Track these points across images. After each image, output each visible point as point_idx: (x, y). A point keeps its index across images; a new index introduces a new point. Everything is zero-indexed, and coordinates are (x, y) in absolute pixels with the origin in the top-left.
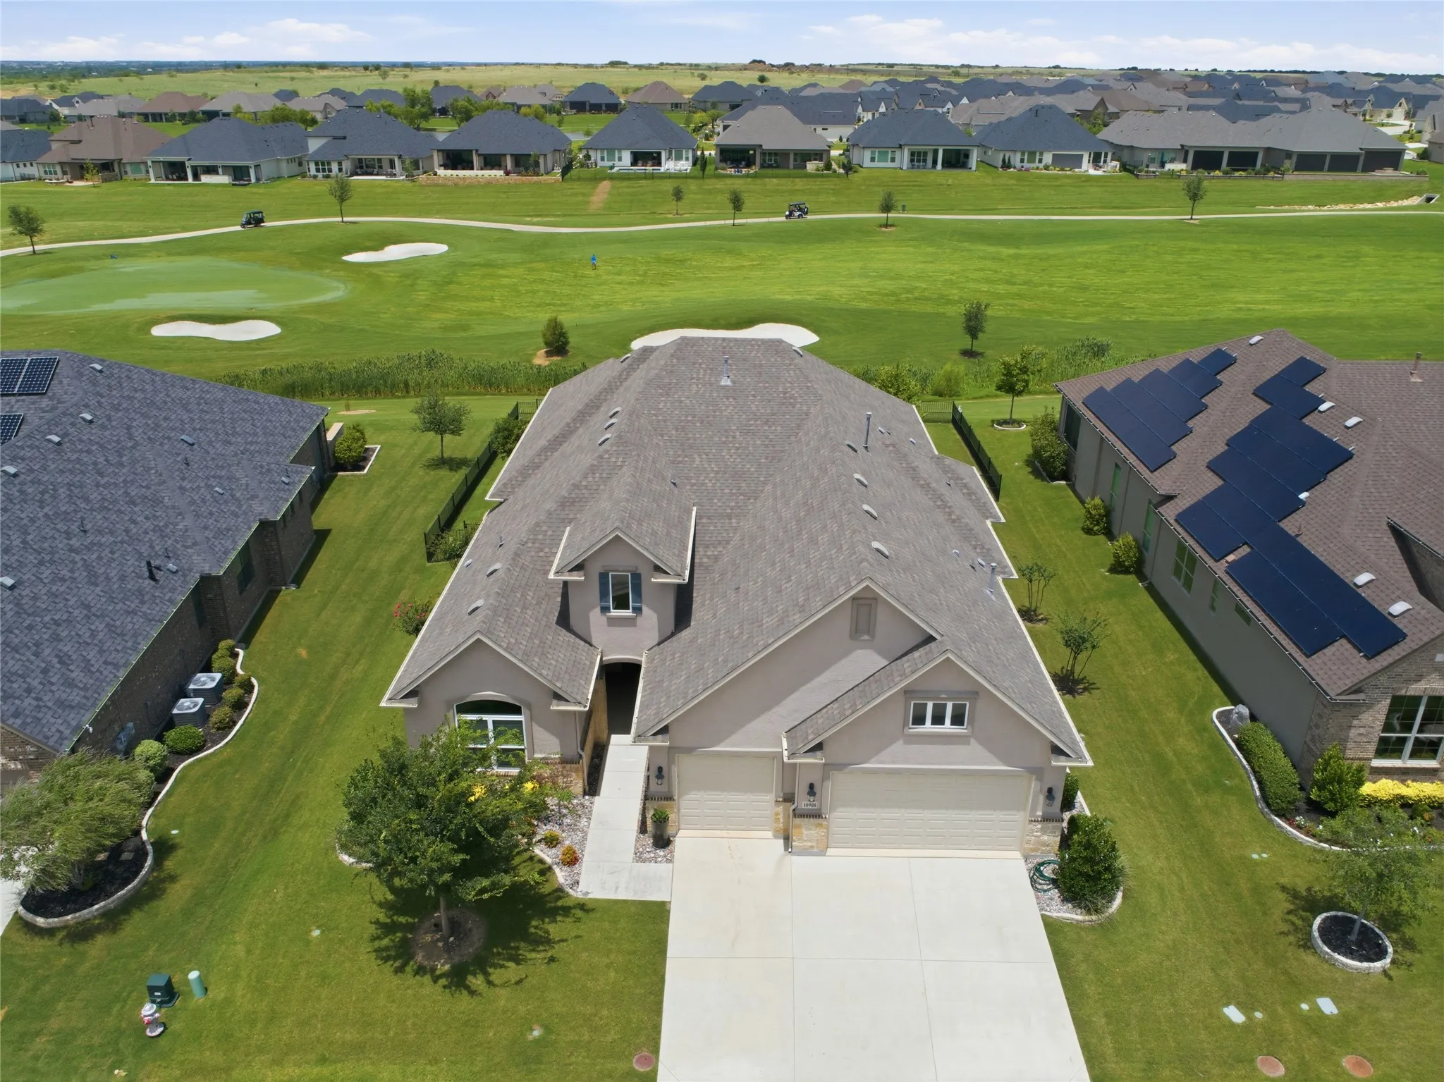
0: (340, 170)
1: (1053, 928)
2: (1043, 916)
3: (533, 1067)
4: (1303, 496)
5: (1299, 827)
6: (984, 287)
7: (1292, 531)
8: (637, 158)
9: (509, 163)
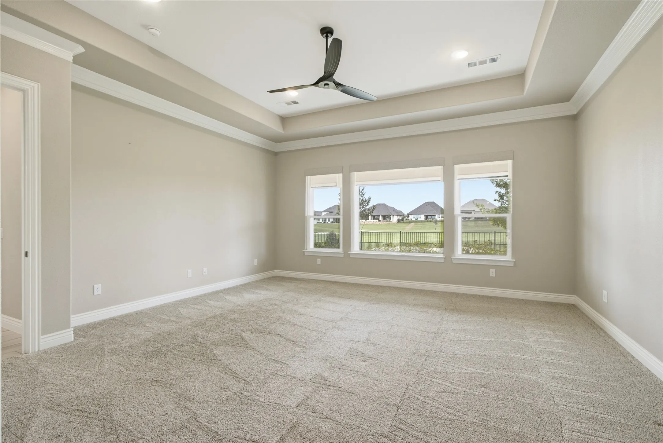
0: (329, 221)
8: (427, 217)
9: (381, 218)
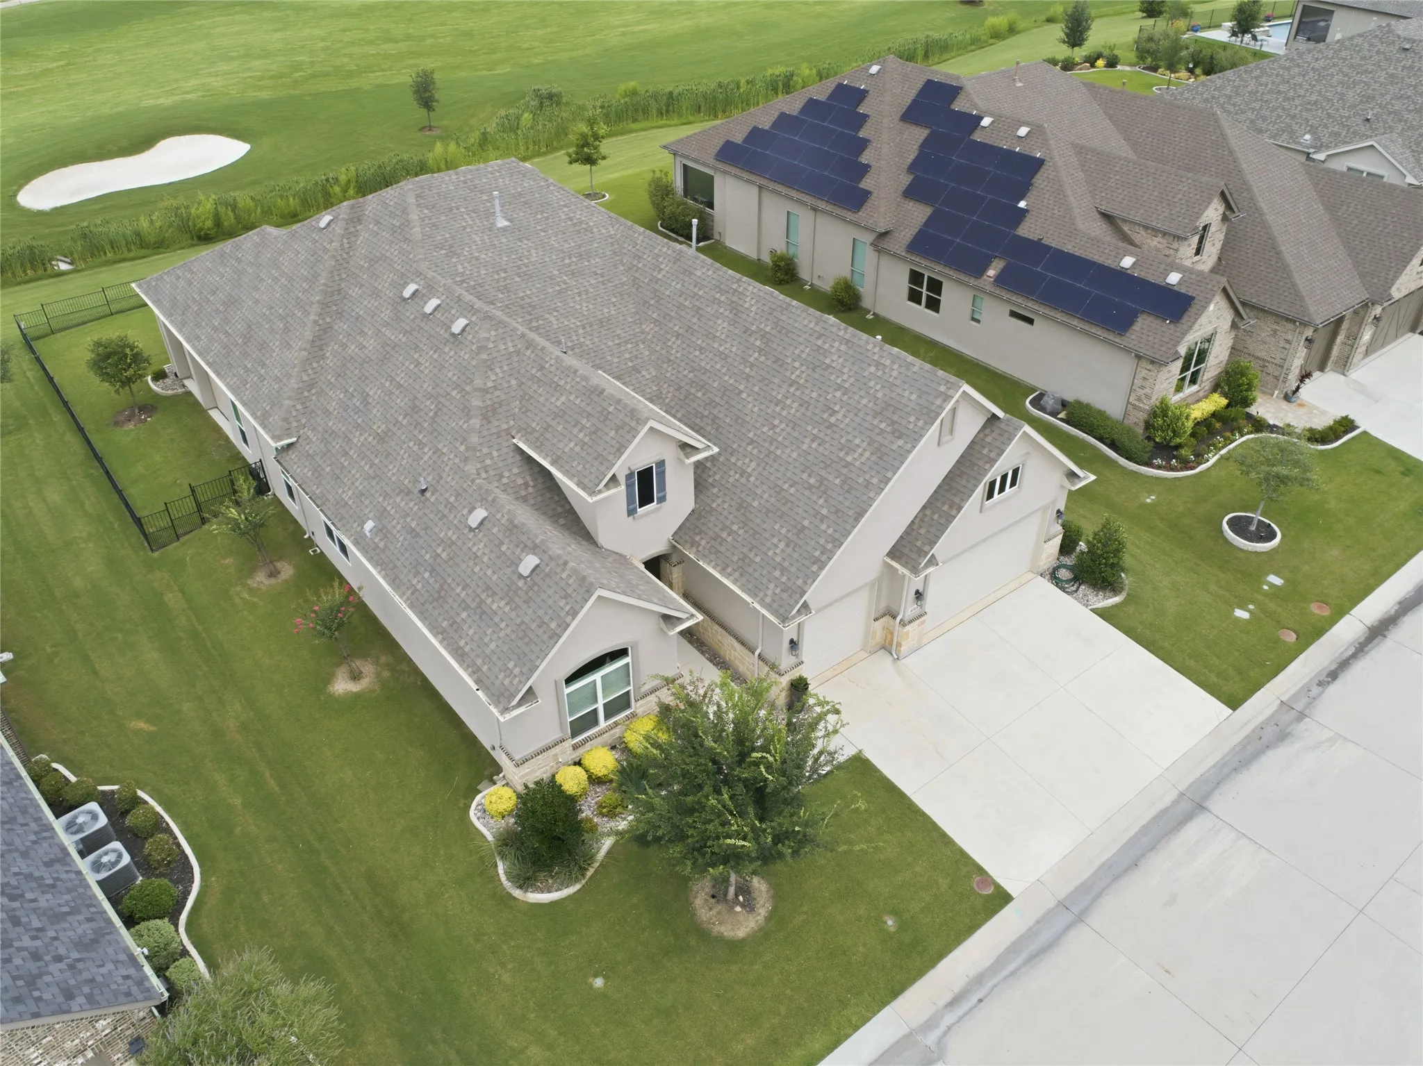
1: (1104, 614)
2: (1091, 610)
3: (920, 948)
4: (1022, 204)
5: (1159, 467)
6: (371, 50)
7: (1033, 236)
